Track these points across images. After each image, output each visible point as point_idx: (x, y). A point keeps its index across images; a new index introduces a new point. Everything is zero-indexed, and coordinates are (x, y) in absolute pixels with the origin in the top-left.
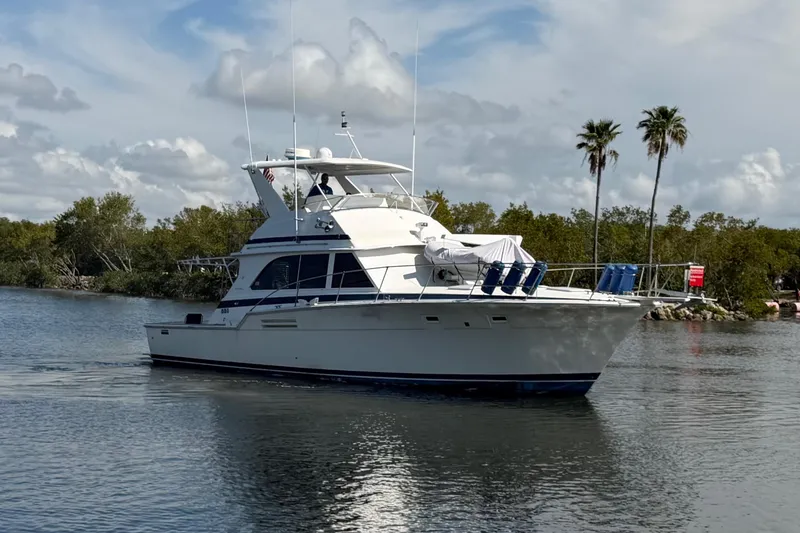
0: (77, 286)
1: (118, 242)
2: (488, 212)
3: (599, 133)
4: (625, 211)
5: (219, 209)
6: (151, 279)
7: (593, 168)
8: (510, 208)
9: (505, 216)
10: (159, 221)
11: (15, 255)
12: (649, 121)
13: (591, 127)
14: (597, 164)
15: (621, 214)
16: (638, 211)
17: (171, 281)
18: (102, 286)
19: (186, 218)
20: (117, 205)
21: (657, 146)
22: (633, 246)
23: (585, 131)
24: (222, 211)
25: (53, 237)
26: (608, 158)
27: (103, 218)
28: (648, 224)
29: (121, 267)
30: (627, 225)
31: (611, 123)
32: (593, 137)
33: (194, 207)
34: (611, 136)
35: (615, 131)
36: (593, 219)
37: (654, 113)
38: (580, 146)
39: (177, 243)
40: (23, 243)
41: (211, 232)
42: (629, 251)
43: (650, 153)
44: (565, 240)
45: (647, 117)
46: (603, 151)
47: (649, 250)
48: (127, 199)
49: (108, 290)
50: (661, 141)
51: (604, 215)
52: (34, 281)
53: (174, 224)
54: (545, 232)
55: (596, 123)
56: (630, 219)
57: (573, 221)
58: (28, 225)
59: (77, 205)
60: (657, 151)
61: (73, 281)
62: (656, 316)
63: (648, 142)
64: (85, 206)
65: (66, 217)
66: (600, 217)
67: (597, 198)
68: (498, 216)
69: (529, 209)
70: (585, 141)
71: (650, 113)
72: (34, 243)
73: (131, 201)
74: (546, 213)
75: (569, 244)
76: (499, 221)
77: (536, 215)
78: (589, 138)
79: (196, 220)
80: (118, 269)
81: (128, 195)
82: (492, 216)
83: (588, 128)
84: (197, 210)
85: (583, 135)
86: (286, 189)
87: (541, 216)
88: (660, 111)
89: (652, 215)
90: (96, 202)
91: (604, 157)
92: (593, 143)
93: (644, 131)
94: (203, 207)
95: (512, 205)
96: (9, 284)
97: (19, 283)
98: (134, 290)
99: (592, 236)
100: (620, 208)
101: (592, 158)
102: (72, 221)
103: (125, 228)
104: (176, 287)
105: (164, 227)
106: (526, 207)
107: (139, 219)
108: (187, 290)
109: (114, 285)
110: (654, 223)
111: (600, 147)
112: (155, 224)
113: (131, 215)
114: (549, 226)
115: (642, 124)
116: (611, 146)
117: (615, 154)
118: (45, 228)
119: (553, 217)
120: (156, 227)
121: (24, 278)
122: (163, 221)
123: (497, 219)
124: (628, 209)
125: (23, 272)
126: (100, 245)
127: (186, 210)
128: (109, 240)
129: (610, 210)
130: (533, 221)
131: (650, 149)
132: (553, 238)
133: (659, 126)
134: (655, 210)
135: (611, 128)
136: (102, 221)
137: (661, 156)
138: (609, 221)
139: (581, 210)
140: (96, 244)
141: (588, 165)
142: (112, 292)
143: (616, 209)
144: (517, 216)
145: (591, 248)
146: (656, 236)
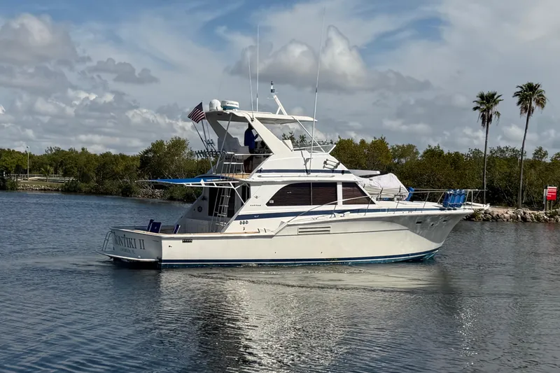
0: (153, 196)
1: (179, 168)
2: (414, 151)
3: (488, 101)
4: (505, 149)
7: (483, 123)
8: (428, 148)
9: (425, 153)
11: (115, 176)
12: (521, 92)
13: (482, 97)
14: (486, 120)
15: (503, 151)
16: (514, 150)
18: (168, 196)
20: (178, 144)
21: (526, 109)
22: (510, 173)
23: (479, 99)
25: (139, 165)
26: (494, 116)
27: (169, 153)
28: (520, 158)
30: (506, 159)
31: (495, 94)
32: (484, 103)
34: (496, 103)
35: (499, 99)
36: (483, 155)
37: (524, 88)
38: (475, 108)
40: (120, 168)
42: (507, 176)
43: (521, 113)
44: (464, 169)
45: (519, 90)
46: (490, 112)
47: (520, 176)
48: (184, 141)
49: (172, 199)
50: (528, 105)
51: (491, 152)
52: (126, 192)
54: (451, 164)
55: (486, 93)
56: (508, 155)
57: (471, 155)
58: (123, 157)
59: (153, 145)
60: (526, 111)
61: (150, 193)
62: (524, 219)
63: (520, 106)
64: (158, 146)
65: (147, 152)
66: (488, 153)
67: (486, 142)
68: (421, 152)
69: (441, 149)
70: (479, 106)
71: (521, 87)
72: (127, 168)
73: (187, 142)
74: (452, 151)
75: (467, 172)
76: (422, 156)
77: (446, 152)
78: (481, 104)
81: (185, 139)
82: (417, 153)
83: (480, 97)
85: (477, 101)
87: (449, 153)
88: (528, 86)
89: (522, 152)
90: (165, 143)
91: (491, 115)
92: (483, 107)
93: (517, 99)
95: (430, 146)
96: (111, 194)
97: (117, 194)
99: (482, 167)
100: (502, 147)
101: (483, 116)
102: (150, 155)
103: (183, 159)
106: (439, 147)
107: (191, 154)
109: (176, 196)
110: (524, 159)
111: (488, 109)
113: (187, 151)
114: (454, 160)
115: (517, 94)
116: (496, 108)
117: (498, 114)
118: (134, 159)
119: (457, 154)
121: (120, 190)
124: (507, 148)
125: (120, 187)
126: (168, 170)
128: (173, 167)
129: (496, 149)
130: (444, 156)
131: (522, 111)
132: (457, 168)
133: (527, 96)
134: (524, 149)
135: (495, 97)
136: (169, 155)
137: (529, 115)
138: (495, 156)
139: (476, 150)
140: (165, 169)
141: (481, 121)
142: (175, 200)
143: (499, 148)
144: (433, 154)
145: (482, 174)
146: (525, 166)
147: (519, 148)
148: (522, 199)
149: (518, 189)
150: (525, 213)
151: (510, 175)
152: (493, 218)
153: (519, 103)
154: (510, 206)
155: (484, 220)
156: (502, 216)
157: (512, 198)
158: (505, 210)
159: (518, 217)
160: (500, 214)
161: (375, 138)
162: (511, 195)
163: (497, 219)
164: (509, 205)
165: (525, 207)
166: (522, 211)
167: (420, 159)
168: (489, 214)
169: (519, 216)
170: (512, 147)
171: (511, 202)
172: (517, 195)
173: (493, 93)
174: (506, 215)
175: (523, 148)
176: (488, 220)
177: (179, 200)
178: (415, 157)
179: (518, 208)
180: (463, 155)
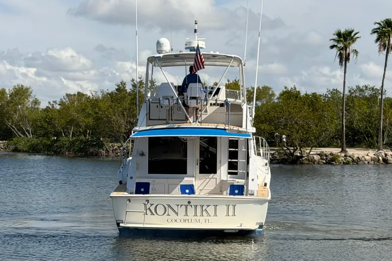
1: (23, 117)
2: (271, 93)
3: (345, 38)
4: (364, 89)
5: (89, 94)
6: (45, 143)
7: (341, 62)
8: (285, 90)
9: (281, 95)
10: (49, 103)
12: (379, 28)
13: (339, 34)
14: (344, 58)
15: (361, 90)
16: (373, 88)
17: (58, 144)
18: (12, 147)
19: (66, 101)
20: (21, 93)
21: (384, 46)
22: (370, 113)
23: (336, 37)
24: (91, 95)
26: (351, 55)
27: (12, 102)
28: (380, 97)
29: (24, 133)
30: (366, 98)
31: (353, 31)
32: (341, 41)
33: (72, 93)
34: (353, 40)
35: (357, 36)
36: (342, 95)
37: (382, 24)
38: (332, 47)
39: (62, 118)
41: (83, 110)
42: (367, 116)
43: (380, 50)
44: (323, 111)
45: (377, 26)
46: (348, 50)
47: (380, 116)
48: (27, 89)
49: (16, 150)
50: (387, 42)
51: (350, 91)
53: (59, 105)
54: (309, 106)
55: (343, 31)
56: (367, 94)
57: (329, 96)
60: (385, 49)
62: (385, 161)
63: (378, 43)
66: (347, 93)
67: (344, 82)
68: (277, 94)
69: (297, 90)
70: (336, 44)
71: (379, 24)
73: (30, 90)
74: (309, 93)
75: (325, 114)
76: (278, 98)
77: (302, 94)
78: (338, 41)
79: (73, 103)
80: (22, 136)
81: (28, 86)
82: (273, 95)
83: (337, 35)
84: (75, 95)
85: (334, 40)
86: (133, 80)
87: (306, 94)
88: (386, 22)
89: (382, 91)
90: (7, 91)
91: (349, 54)
92: (341, 45)
93: (375, 36)
94: (79, 93)
95: (286, 88)
98: (34, 150)
99: (341, 108)
100: (361, 86)
101: (341, 55)
103: (27, 108)
104: (61, 147)
105: (53, 107)
106: (295, 89)
107: (36, 102)
108: (69, 149)
109: (20, 147)
110: (384, 97)
111: (345, 48)
112: (47, 105)
113: (31, 100)
114: (312, 101)
115: (374, 31)
116: (353, 46)
117: (356, 52)
119: (314, 95)
120: (47, 107)
122: (52, 103)
123: (276, 97)
124: (366, 87)
126: (11, 120)
127: (68, 95)
128: (16, 117)
129: (355, 88)
130: (300, 97)
131: (380, 48)
132: (315, 110)
133: (385, 33)
134: (384, 88)
135: (353, 34)
136: (12, 105)
137: (387, 53)
138: (354, 95)
139: (334, 90)
140: (8, 120)
141: (338, 60)
142: (19, 151)
143: (358, 87)
144: (290, 96)
145: (341, 115)
146: (385, 106)
147: (378, 87)
148: (383, 140)
149: (378, 129)
150: (386, 155)
151: (369, 116)
152: (353, 161)
153: (377, 40)
154: (371, 148)
155: (344, 163)
156: (363, 159)
157: (373, 139)
158: (366, 152)
159: (379, 160)
160: (360, 157)
161: (228, 81)
162: (372, 137)
163: (357, 162)
164: (370, 146)
165: (385, 148)
166: (383, 152)
167: (276, 101)
168: (350, 157)
169: (381, 158)
170: (371, 85)
171: (372, 143)
172: (377, 137)
173: (350, 30)
174: (367, 158)
175: (382, 86)
176: (348, 163)
177: (24, 152)
178: (270, 99)
179: (379, 149)
180: (321, 96)
